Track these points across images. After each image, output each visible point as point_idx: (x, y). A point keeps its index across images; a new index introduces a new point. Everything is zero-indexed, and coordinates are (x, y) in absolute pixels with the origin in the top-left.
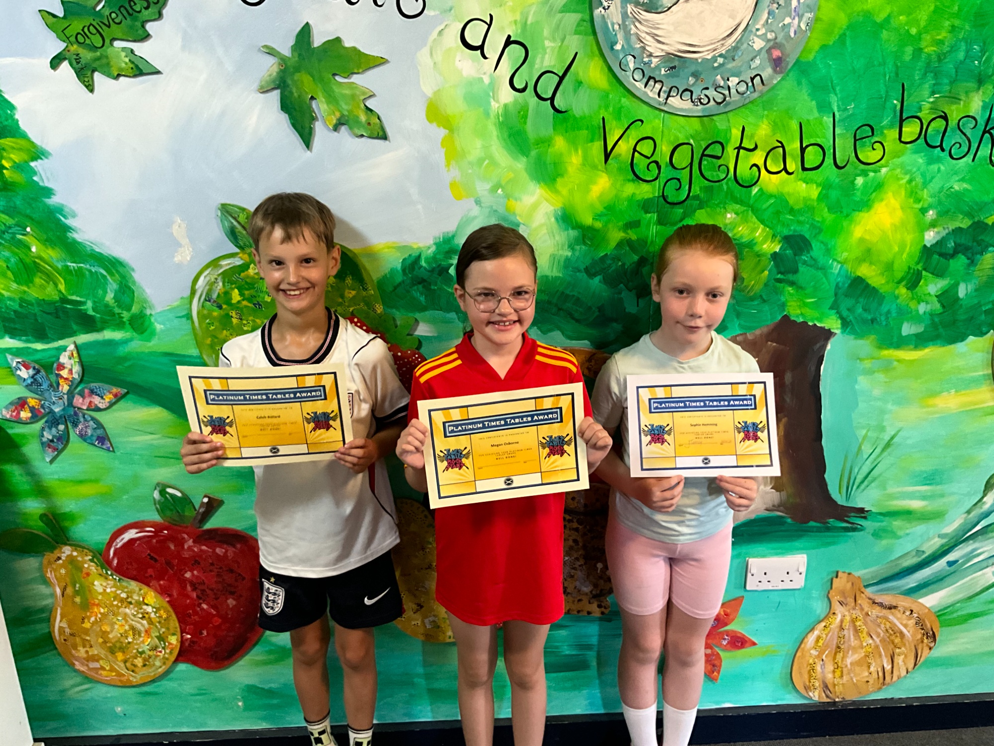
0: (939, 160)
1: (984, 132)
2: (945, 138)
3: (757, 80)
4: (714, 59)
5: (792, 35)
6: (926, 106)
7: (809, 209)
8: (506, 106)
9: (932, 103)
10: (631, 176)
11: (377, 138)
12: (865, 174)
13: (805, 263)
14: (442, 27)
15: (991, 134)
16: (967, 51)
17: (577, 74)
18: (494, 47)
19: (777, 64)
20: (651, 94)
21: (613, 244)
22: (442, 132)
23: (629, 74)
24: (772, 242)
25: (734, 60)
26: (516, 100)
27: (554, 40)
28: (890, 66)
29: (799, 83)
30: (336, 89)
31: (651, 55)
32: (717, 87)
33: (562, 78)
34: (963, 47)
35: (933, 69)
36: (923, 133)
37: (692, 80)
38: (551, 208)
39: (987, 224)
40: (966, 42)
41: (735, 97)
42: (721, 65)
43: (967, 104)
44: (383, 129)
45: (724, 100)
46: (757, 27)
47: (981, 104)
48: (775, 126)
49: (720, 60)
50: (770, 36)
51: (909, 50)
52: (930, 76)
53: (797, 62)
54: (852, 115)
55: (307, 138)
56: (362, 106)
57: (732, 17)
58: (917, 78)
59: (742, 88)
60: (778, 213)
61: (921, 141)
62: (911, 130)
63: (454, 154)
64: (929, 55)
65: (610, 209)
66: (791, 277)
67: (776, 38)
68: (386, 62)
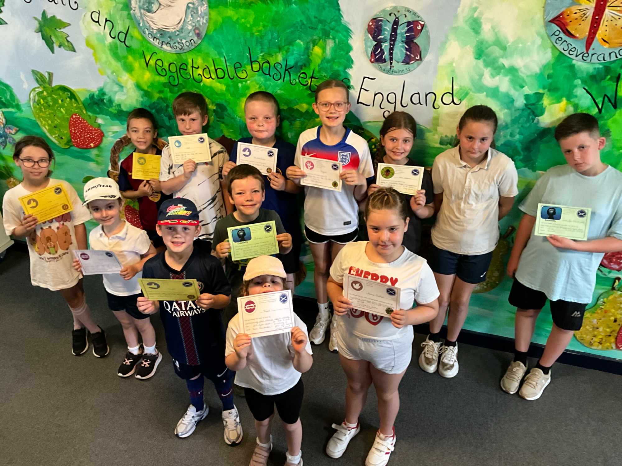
0: (269, 80)
1: (286, 70)
2: (270, 71)
3: (192, 41)
4: (175, 32)
5: (201, 24)
6: (260, 57)
7: (223, 94)
8: (110, 43)
9: (262, 56)
10: (157, 73)
11: (72, 51)
12: (241, 82)
13: (226, 115)
14: (84, 14)
15: (288, 71)
16: (272, 36)
17: (131, 33)
18: (102, 21)
19: (198, 35)
20: (156, 43)
21: (156, 98)
22: (92, 51)
23: (147, 35)
24: (212, 105)
25: (182, 33)
26: (113, 42)
27: (121, 20)
28: (242, 40)
29: (209, 43)
30: (57, 33)
31: (153, 29)
32: (179, 43)
33: (126, 34)
34: (270, 34)
35: (260, 40)
36: (261, 68)
37: (169, 39)
38: (133, 82)
39: (294, 109)
40: (271, 32)
41: (186, 47)
42: (178, 35)
43: (276, 58)
44: (73, 47)
45: (182, 48)
47: (282, 58)
48: (204, 60)
49: (178, 33)
50: (194, 24)
51: (248, 33)
52: (259, 44)
53: (206, 35)
54: (231, 58)
55: (52, 50)
56: (65, 40)
57: (178, 16)
58: (254, 45)
59: (188, 44)
60: (212, 94)
61: (261, 71)
62: (256, 66)
63: (97, 59)
64: (256, 36)
65: (152, 85)
66: (222, 120)
67: (196, 25)
68: (70, 25)
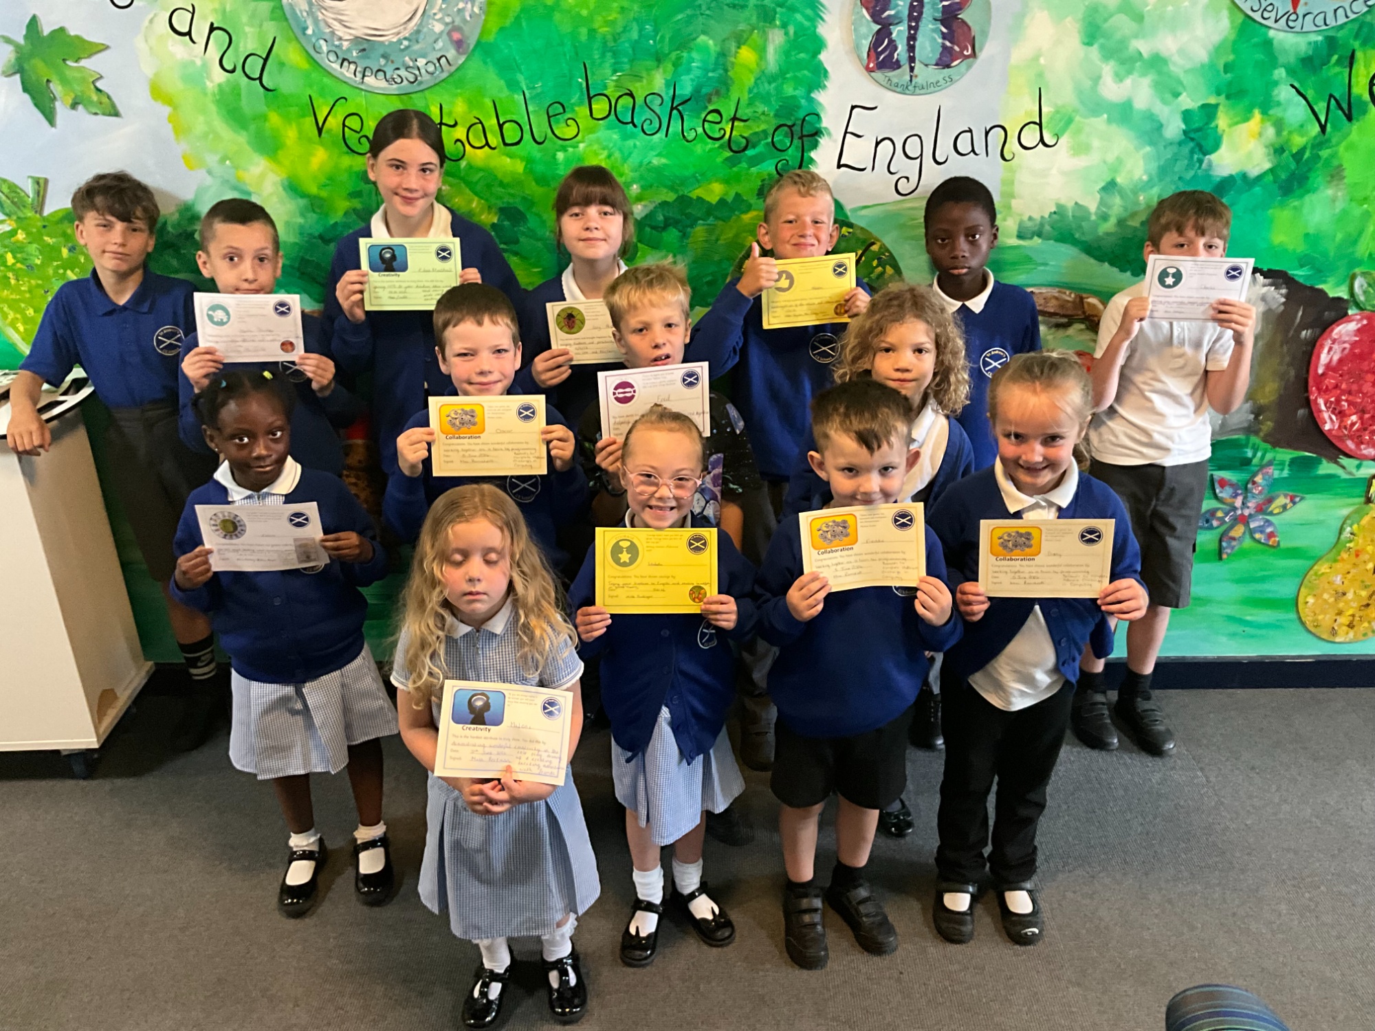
0: (633, 136)
1: (672, 109)
2: (635, 115)
3: (443, 60)
4: (400, 42)
5: (468, 18)
6: (611, 84)
7: (518, 183)
8: (220, 85)
9: (616, 81)
10: (345, 149)
11: (110, 115)
12: (564, 149)
13: (523, 234)
14: (151, 15)
15: (679, 110)
16: (641, 31)
17: (277, 55)
18: (200, 32)
19: (459, 45)
20: (347, 74)
21: (341, 213)
22: (168, 110)
23: (324, 55)
24: (489, 213)
25: (417, 42)
26: (228, 81)
27: (252, 26)
28: (568, 47)
29: (485, 63)
30: (67, 72)
31: (340, 39)
32: (407, 68)
33: (266, 60)
34: (635, 27)
35: (611, 48)
36: (613, 109)
37: (383, 61)
38: (278, 179)
39: (691, 198)
40: (638, 22)
41: (426, 77)
42: (407, 48)
43: (650, 82)
44: (113, 106)
45: (416, 79)
46: (434, 11)
47: (663, 81)
48: (471, 103)
49: (406, 43)
50: (448, 20)
51: (584, 31)
52: (609, 55)
53: (478, 43)
54: (538, 95)
55: (50, 117)
56: (92, 87)
58: (596, 57)
59: (431, 68)
60: (489, 186)
61: (612, 116)
62: (600, 107)
63: (181, 130)
64: (604, 37)
65: (331, 180)
66: (514, 247)
67: (453, 22)
68: (107, 47)
